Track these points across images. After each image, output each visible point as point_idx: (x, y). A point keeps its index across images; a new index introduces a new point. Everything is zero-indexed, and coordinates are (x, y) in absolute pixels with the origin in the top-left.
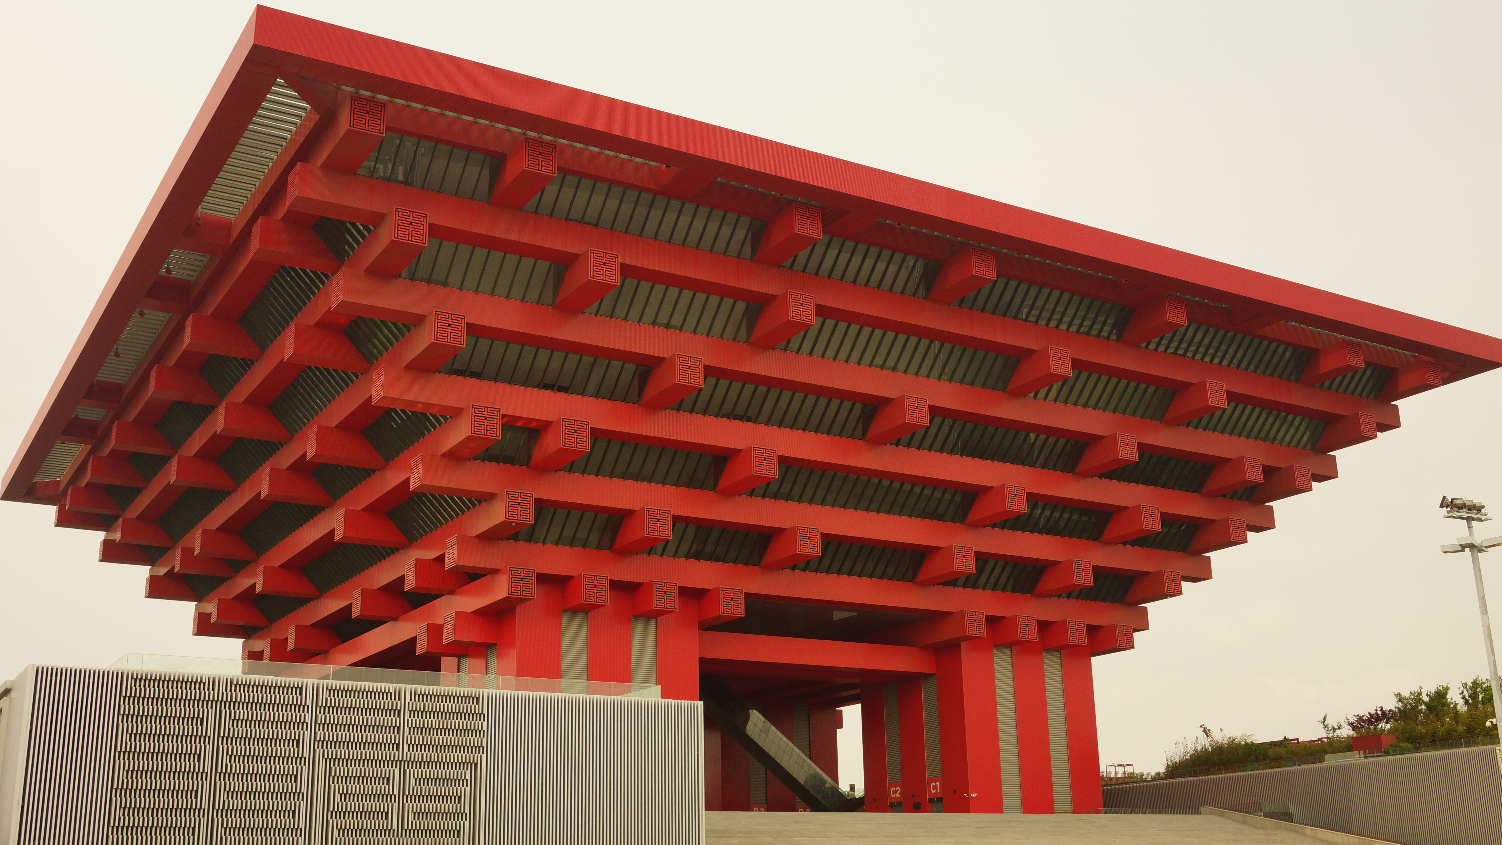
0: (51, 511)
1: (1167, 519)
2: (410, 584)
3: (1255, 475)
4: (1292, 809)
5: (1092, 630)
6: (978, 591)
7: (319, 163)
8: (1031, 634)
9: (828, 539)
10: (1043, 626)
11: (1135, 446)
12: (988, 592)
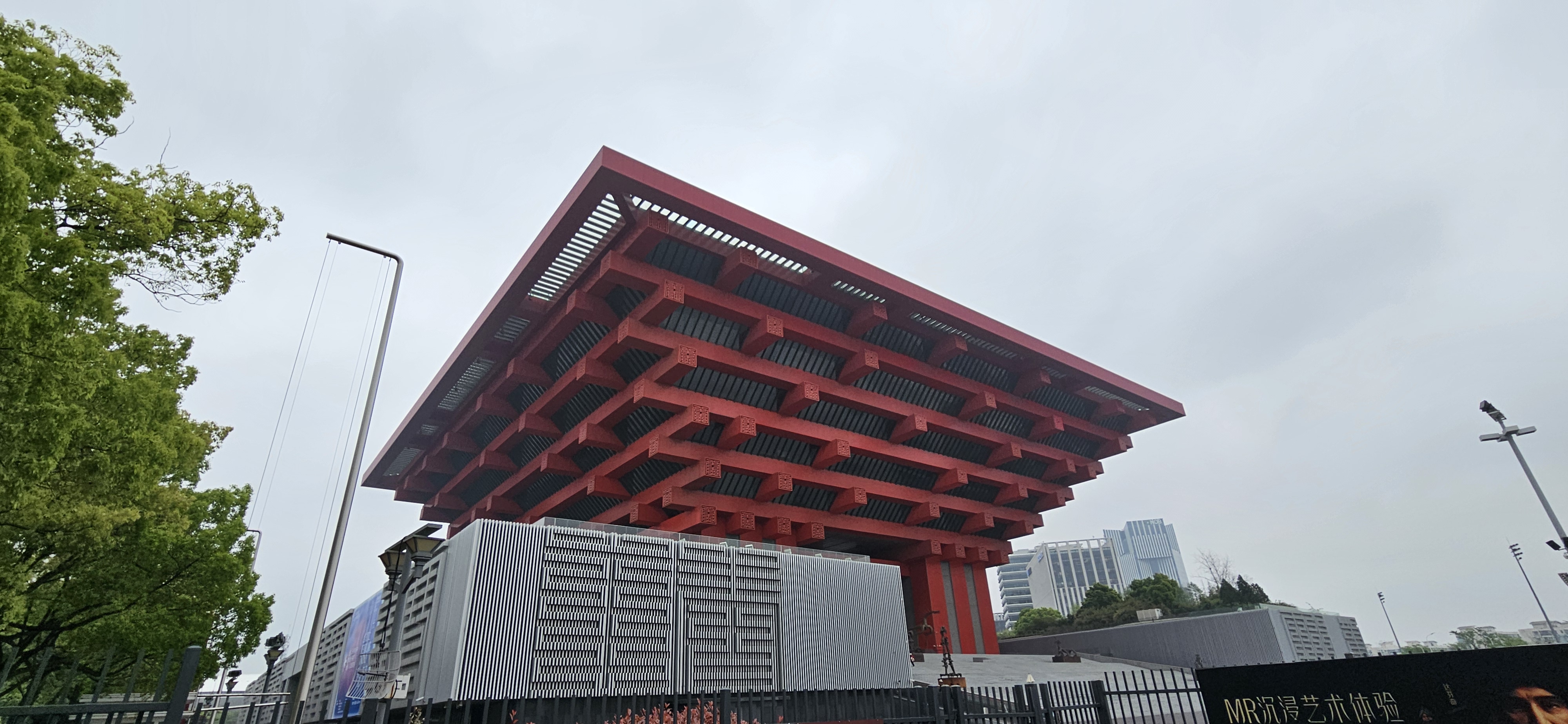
0: (393, 493)
4: (1112, 652)
5: (989, 553)
6: (934, 530)
7: (622, 251)
8: (962, 554)
9: (870, 497)
10: (966, 550)
12: (938, 530)
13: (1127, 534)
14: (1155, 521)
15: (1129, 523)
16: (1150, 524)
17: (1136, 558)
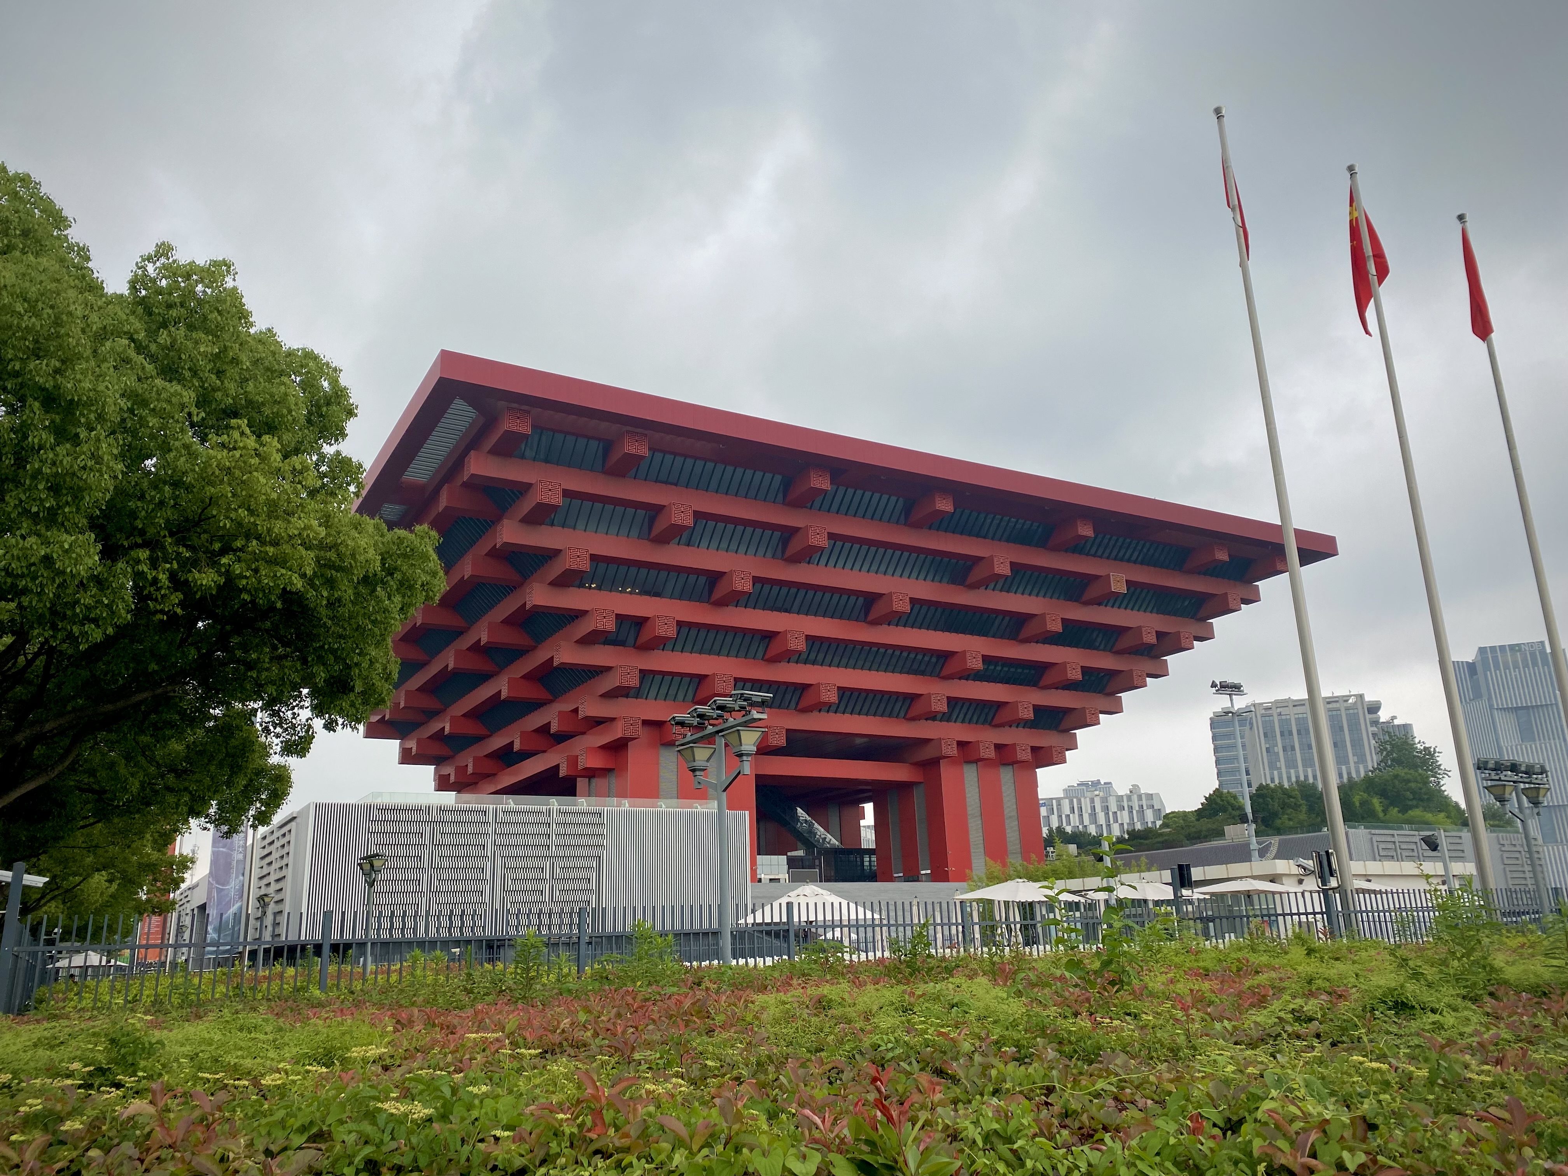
1: (1085, 670)
2: (554, 728)
3: (1151, 639)
5: (1034, 749)
6: (952, 724)
7: (489, 449)
8: (990, 753)
9: (842, 690)
10: (998, 747)
11: (1060, 621)
12: (958, 724)
13: (1479, 668)
14: (1531, 645)
15: (1482, 650)
16: (1520, 650)
17: (1491, 707)
